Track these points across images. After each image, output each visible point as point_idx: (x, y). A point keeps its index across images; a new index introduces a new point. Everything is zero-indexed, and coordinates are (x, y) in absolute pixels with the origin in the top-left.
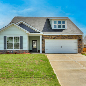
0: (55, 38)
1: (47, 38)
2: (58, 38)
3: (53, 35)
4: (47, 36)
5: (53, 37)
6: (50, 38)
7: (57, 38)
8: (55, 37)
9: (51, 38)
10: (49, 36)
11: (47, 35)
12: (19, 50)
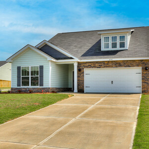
0: (100, 67)
1: (87, 67)
2: (107, 67)
3: (97, 62)
4: (88, 64)
5: (97, 65)
6: (92, 67)
7: (104, 67)
8: (101, 65)
9: (95, 67)
10: (90, 64)
11: (87, 62)
12: (39, 87)
